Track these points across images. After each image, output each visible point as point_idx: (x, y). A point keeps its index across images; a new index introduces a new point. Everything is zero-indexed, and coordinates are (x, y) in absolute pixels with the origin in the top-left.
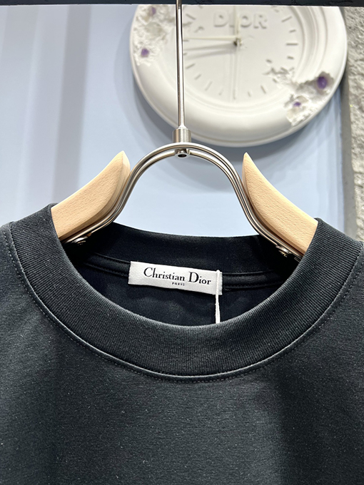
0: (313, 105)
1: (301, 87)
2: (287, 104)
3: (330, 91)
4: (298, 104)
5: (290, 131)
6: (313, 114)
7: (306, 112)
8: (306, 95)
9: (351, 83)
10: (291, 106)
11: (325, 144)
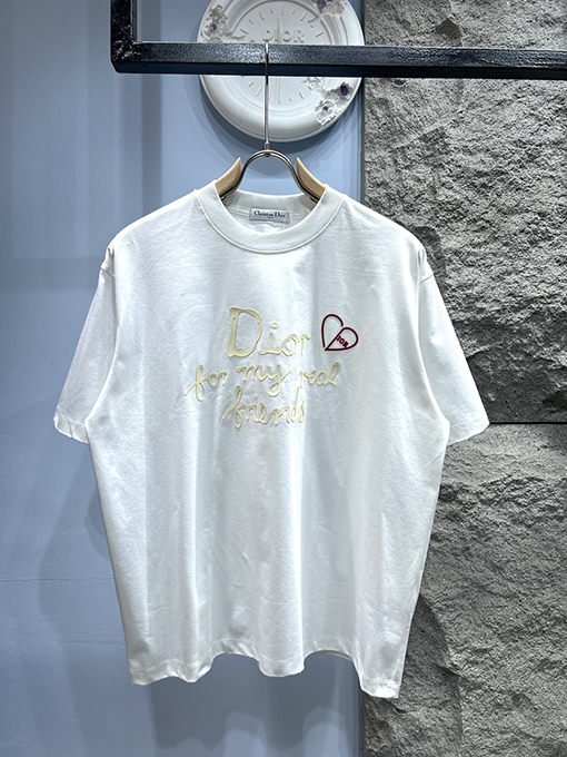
0: (338, 109)
1: (329, 94)
2: (317, 109)
3: (350, 97)
4: (326, 108)
5: (321, 130)
6: (337, 116)
7: (332, 115)
8: (332, 101)
9: (366, 91)
10: (321, 110)
11: (349, 139)
